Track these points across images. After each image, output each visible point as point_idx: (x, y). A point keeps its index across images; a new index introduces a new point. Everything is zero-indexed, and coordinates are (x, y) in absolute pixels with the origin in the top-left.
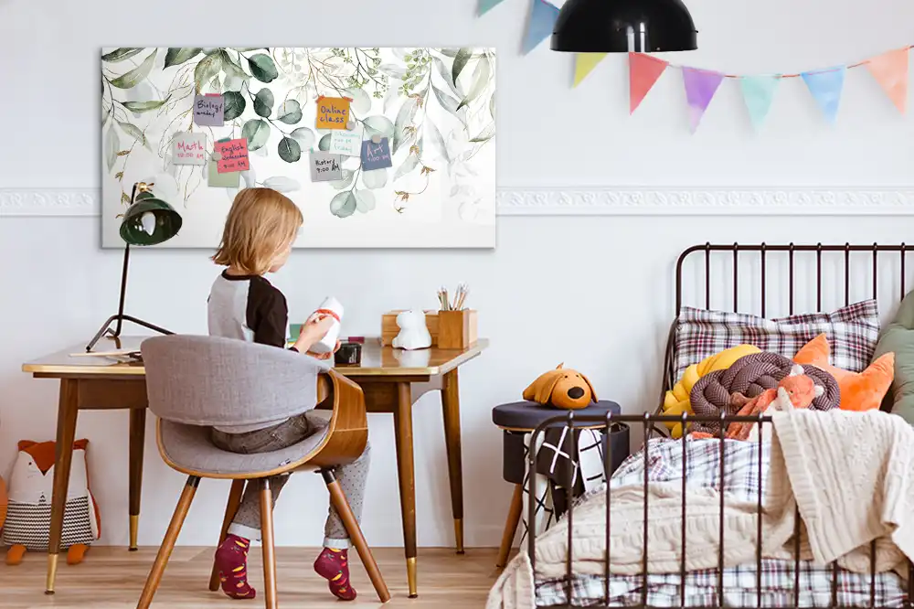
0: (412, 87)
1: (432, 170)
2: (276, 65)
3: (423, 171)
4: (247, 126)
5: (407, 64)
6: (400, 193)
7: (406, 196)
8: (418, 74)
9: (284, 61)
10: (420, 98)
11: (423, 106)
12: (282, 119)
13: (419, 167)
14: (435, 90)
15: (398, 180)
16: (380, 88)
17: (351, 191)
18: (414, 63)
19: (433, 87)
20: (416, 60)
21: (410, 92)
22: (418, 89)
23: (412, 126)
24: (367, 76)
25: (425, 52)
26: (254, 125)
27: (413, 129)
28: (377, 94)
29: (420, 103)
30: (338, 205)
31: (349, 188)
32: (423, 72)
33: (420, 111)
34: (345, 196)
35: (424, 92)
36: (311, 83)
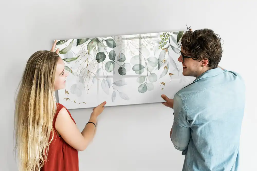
0: (163, 46)
1: (173, 74)
2: (116, 42)
3: (169, 75)
4: (107, 64)
5: (161, 38)
6: (162, 83)
7: (164, 84)
8: (165, 41)
9: (118, 40)
10: (167, 49)
11: (168, 52)
12: (119, 60)
13: (168, 73)
14: (172, 46)
15: (161, 78)
16: (152, 47)
17: (145, 84)
18: (164, 38)
19: (171, 45)
20: (164, 36)
21: (163, 48)
22: (166, 46)
23: (164, 59)
24: (147, 43)
25: (167, 34)
26: (110, 63)
27: (165, 60)
28: (151, 49)
29: (166, 51)
30: (141, 89)
31: (144, 83)
32: (167, 40)
33: (167, 54)
34: (143, 85)
35: (168, 47)
36: (128, 47)
